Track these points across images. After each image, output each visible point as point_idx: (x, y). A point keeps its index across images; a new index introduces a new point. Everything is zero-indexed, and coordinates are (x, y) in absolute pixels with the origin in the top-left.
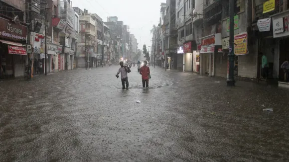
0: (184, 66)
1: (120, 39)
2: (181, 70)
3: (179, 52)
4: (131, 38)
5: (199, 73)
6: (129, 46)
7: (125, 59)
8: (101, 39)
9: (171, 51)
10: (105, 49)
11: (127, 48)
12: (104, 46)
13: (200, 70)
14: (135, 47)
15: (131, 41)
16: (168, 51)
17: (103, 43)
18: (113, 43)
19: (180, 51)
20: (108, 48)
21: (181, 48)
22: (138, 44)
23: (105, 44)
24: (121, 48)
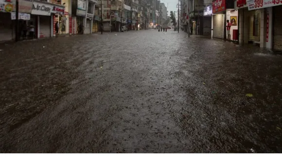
0: (212, 31)
1: (150, 6)
2: (208, 36)
3: (206, 14)
4: (161, 6)
5: (238, 43)
6: (159, 13)
7: (155, 24)
8: (129, 5)
9: (196, 14)
10: (133, 14)
11: (157, 14)
12: (132, 11)
13: (240, 38)
14: (165, 15)
15: (161, 8)
16: (192, 14)
17: (132, 8)
18: (142, 9)
19: (208, 12)
20: (137, 14)
21: (208, 8)
22: (168, 11)
23: (133, 10)
24: (151, 14)
